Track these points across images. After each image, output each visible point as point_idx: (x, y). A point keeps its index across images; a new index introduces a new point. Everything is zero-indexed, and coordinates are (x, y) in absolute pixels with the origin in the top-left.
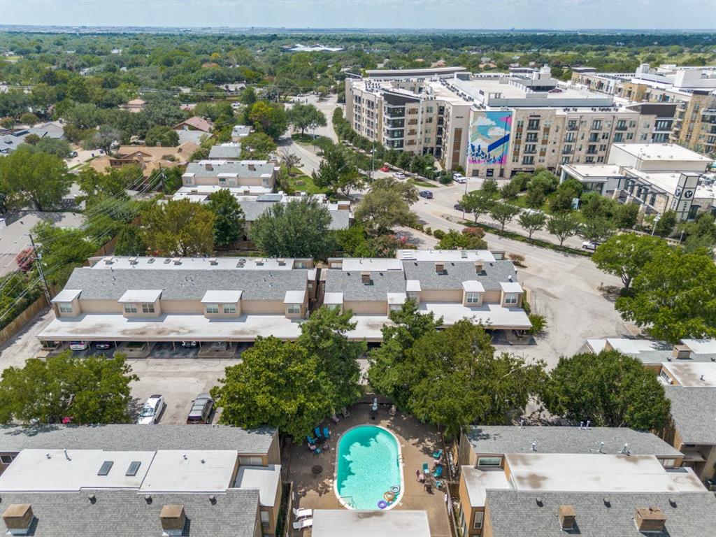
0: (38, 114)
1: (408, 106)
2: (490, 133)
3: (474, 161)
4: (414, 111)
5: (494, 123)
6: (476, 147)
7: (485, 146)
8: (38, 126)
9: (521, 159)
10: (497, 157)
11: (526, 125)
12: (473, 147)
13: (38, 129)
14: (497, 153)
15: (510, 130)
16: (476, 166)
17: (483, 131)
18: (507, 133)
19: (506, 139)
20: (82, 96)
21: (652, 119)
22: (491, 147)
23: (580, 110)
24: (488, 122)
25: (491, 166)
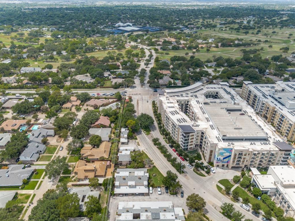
1: (191, 134)
2: (224, 154)
3: (217, 162)
4: (193, 135)
5: (226, 152)
6: (219, 158)
7: (222, 158)
9: (235, 163)
10: (226, 161)
11: (238, 154)
12: (217, 159)
15: (231, 153)
16: (218, 164)
17: (222, 154)
18: (230, 154)
21: (283, 152)
22: (224, 158)
24: (224, 151)
25: (223, 164)
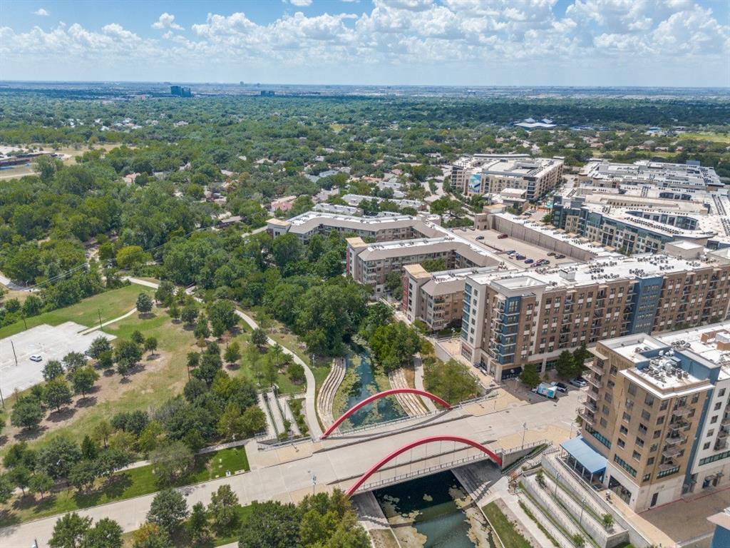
0: (343, 163)
1: (458, 171)
4: (461, 173)
7: (473, 186)
8: (342, 168)
13: (343, 169)
14: (477, 189)
17: (473, 181)
19: (479, 184)
20: (360, 158)
21: (527, 182)
22: (475, 187)
23: (510, 177)
24: (474, 178)
